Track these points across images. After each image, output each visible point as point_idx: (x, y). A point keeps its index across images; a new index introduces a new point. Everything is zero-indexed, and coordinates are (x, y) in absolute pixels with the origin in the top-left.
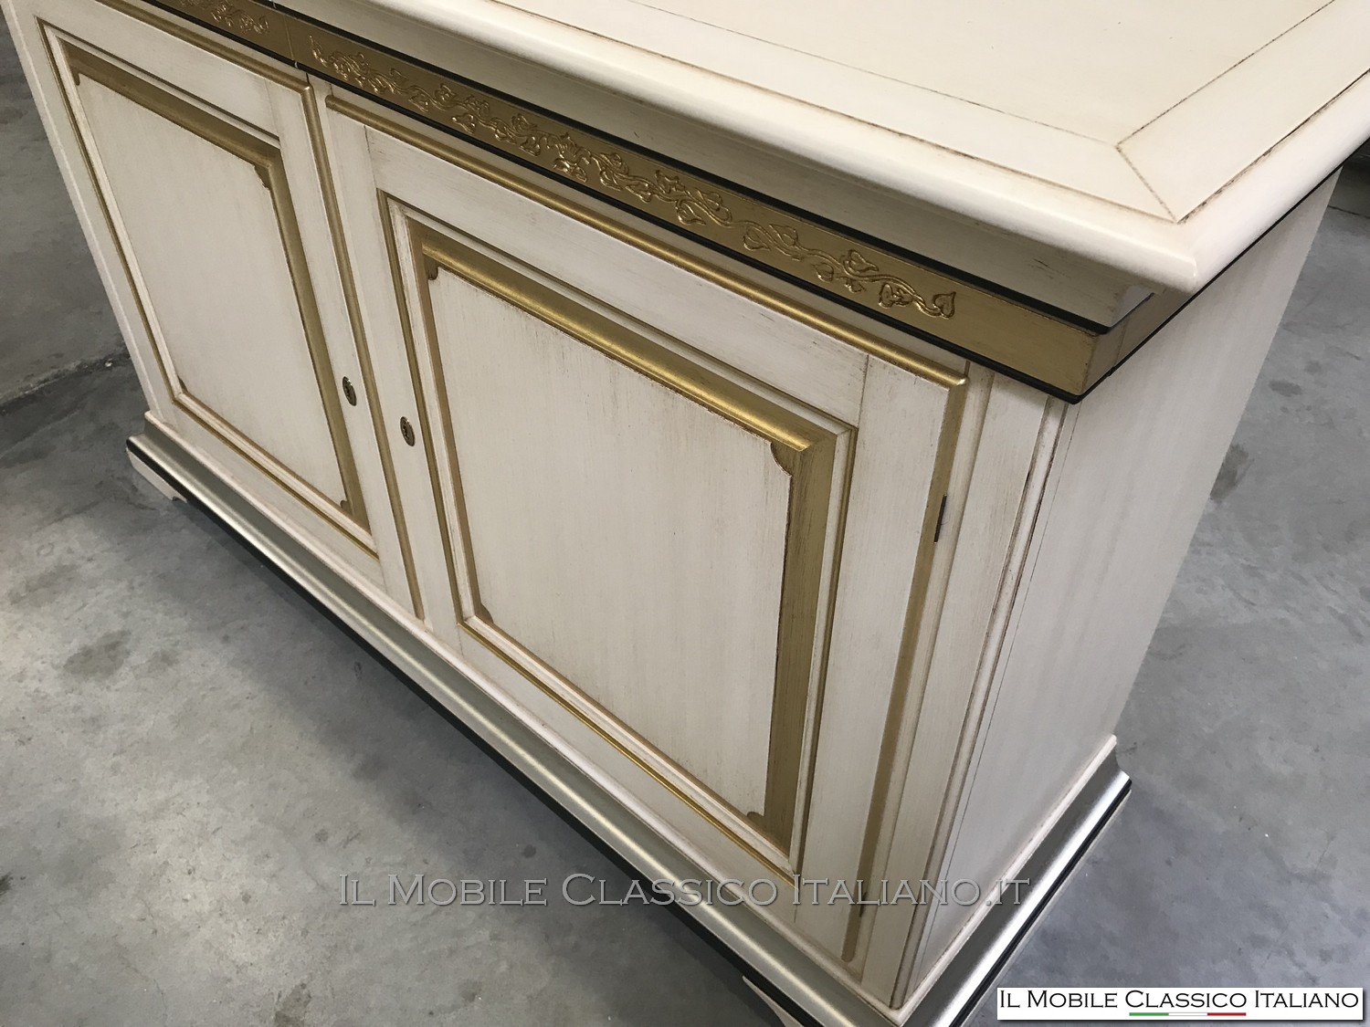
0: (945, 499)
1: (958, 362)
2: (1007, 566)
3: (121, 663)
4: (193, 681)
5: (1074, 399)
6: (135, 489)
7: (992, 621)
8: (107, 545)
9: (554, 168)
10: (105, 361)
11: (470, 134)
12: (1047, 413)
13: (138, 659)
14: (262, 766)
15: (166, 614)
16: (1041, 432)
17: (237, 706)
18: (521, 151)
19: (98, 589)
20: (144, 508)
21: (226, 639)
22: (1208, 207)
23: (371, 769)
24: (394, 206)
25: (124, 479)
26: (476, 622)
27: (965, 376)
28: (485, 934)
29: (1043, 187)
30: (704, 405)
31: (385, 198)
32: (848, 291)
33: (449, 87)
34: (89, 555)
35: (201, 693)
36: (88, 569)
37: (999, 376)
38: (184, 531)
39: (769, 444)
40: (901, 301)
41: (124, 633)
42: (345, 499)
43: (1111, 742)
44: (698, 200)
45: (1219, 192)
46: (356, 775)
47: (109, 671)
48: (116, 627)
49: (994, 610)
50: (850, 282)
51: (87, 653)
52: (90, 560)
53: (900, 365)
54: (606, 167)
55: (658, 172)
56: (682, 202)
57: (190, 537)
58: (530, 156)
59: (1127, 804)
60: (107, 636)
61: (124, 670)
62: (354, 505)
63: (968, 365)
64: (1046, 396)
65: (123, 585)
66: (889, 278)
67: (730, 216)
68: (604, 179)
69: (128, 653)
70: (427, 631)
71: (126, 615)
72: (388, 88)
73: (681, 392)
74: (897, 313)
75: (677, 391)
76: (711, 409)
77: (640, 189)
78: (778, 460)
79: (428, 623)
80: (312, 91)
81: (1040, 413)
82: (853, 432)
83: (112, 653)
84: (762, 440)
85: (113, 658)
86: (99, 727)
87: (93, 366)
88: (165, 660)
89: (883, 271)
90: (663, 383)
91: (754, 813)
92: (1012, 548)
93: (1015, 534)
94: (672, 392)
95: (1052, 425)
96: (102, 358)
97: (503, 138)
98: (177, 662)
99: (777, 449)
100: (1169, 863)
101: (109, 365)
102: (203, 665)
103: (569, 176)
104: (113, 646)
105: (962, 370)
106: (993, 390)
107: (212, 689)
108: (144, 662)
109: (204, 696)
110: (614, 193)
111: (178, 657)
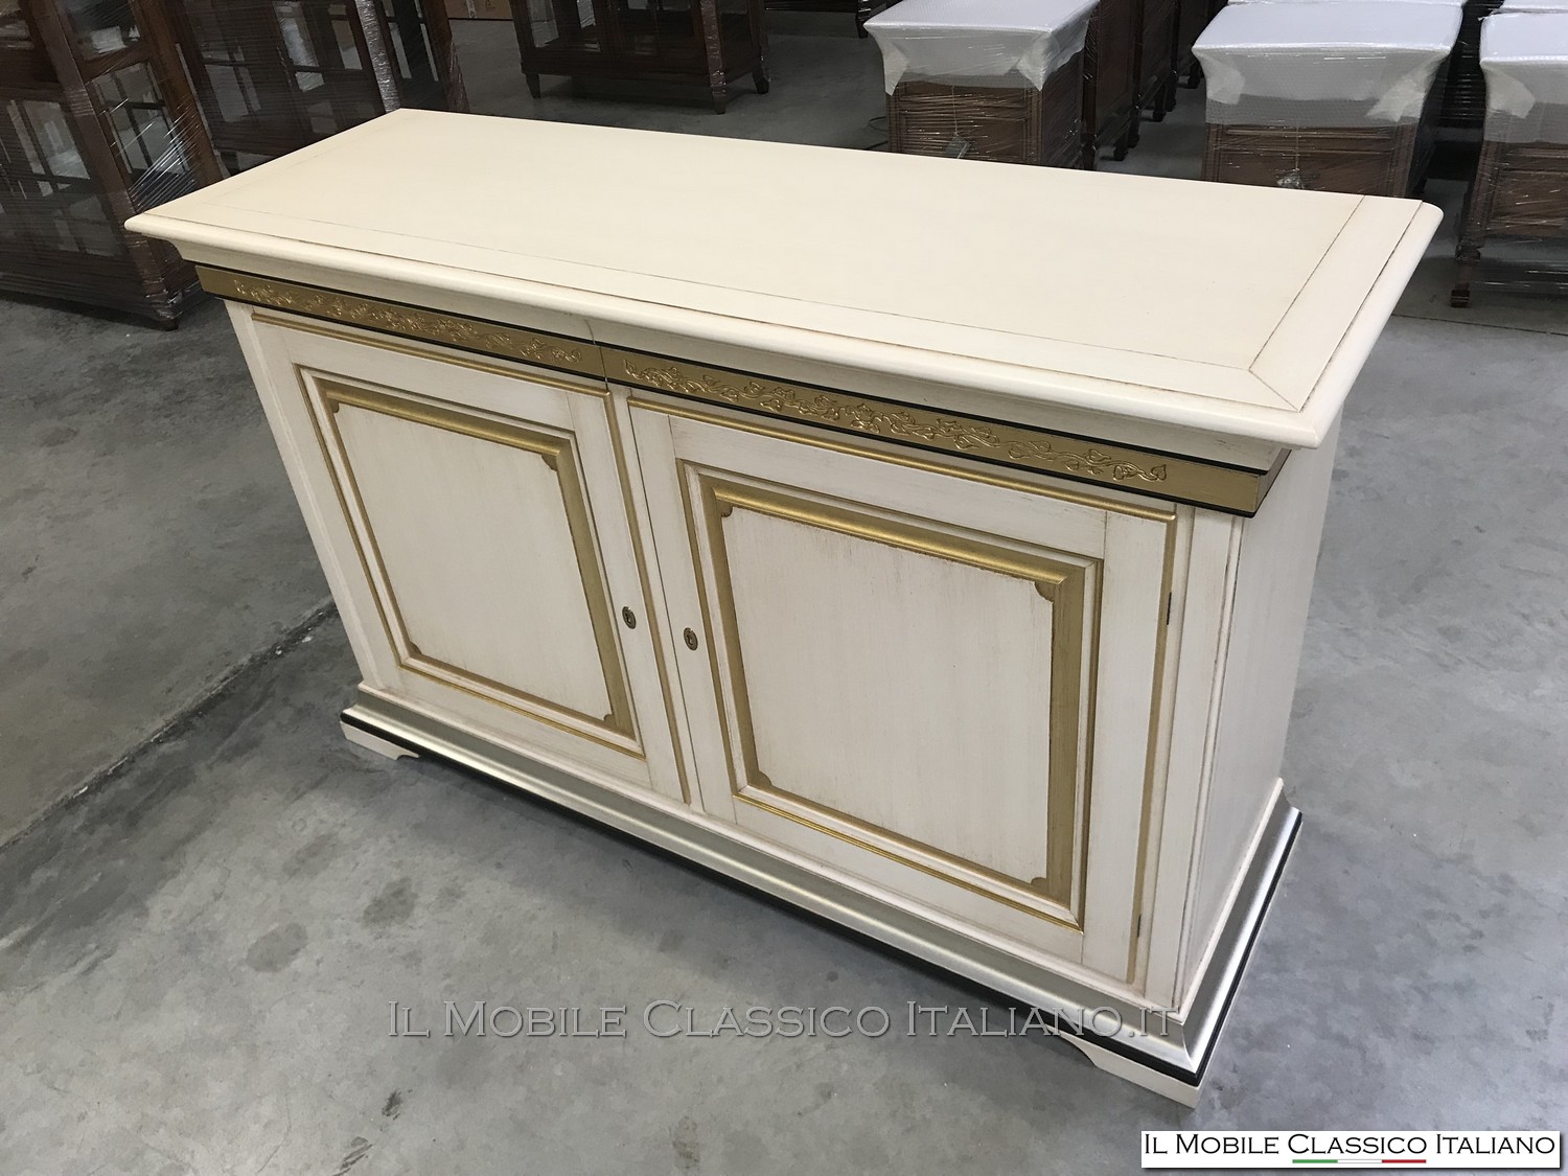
0: (1170, 594)
1: (1168, 505)
2: (1220, 630)
3: (412, 906)
4: (485, 906)
5: (1251, 515)
6: (357, 757)
7: (1215, 670)
8: (353, 810)
9: (852, 427)
10: (273, 650)
11: (777, 412)
12: (1233, 526)
13: (427, 897)
14: (577, 961)
15: (435, 857)
16: (1231, 539)
17: (534, 917)
18: (823, 420)
19: (363, 848)
20: (374, 771)
21: (499, 866)
22: (1311, 400)
23: (672, 942)
24: (689, 469)
25: (342, 750)
26: (751, 791)
27: (1174, 513)
28: (820, 1046)
29: (1220, 402)
30: (976, 566)
31: (682, 464)
32: (1091, 474)
33: (757, 383)
34: (341, 821)
35: (497, 914)
36: (345, 834)
37: (1197, 509)
38: (419, 784)
39: (1033, 583)
40: (1129, 475)
41: (403, 880)
42: (611, 713)
43: (1279, 785)
44: (972, 433)
45: (1314, 389)
46: (662, 949)
47: (406, 914)
48: (396, 876)
49: (1216, 662)
50: (1092, 468)
51: (378, 903)
52: (343, 825)
53: (1130, 514)
54: (895, 422)
55: (939, 420)
56: (958, 437)
57: (428, 787)
58: (830, 421)
59: (1301, 835)
60: (390, 885)
61: (417, 911)
62: (621, 718)
63: (1176, 506)
64: (1231, 516)
65: (384, 840)
66: (1119, 462)
67: (998, 440)
68: (895, 430)
69: (416, 896)
70: (693, 813)
71: (399, 865)
72: (700, 389)
73: (956, 561)
74: (1127, 482)
75: (953, 560)
76: (982, 568)
77: (923, 432)
78: (1041, 594)
79: (696, 805)
80: (611, 395)
81: (1229, 527)
82: (1099, 564)
83: (401, 898)
84: (1027, 582)
85: (403, 903)
86: (420, 960)
87: (264, 657)
88: (451, 894)
89: (1113, 459)
90: (940, 557)
91: (1036, 879)
92: (1222, 617)
93: (1223, 607)
94: (949, 562)
95: (1237, 532)
96: (270, 647)
97: (805, 412)
98: (464, 893)
99: (1040, 587)
100: (1346, 872)
101: (279, 653)
102: (488, 892)
103: (866, 431)
104: (399, 893)
105: (1172, 510)
106: (1197, 521)
107: (505, 909)
108: (433, 899)
109: (500, 917)
110: (904, 437)
111: (462, 889)
